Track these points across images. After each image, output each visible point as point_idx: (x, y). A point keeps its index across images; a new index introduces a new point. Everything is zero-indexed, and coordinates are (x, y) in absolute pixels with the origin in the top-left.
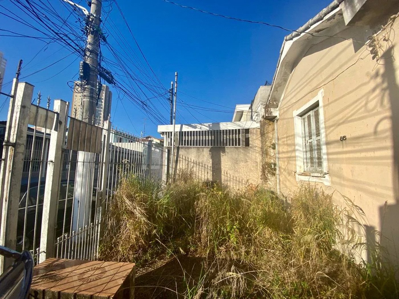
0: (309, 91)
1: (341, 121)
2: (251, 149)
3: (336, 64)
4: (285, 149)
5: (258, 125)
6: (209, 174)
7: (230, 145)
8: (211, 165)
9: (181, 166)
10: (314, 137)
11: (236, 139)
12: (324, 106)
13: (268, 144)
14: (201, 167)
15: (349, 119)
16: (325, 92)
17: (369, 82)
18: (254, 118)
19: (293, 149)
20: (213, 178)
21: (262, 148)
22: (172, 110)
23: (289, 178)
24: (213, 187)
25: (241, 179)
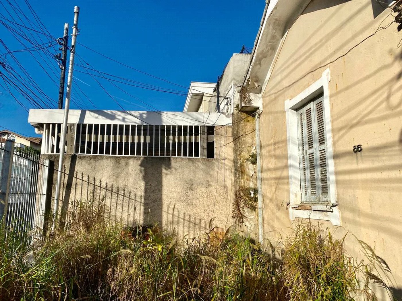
0: (308, 70)
1: (355, 122)
2: (217, 163)
3: (347, 33)
4: (271, 163)
5: (228, 121)
6: (138, 211)
7: (179, 155)
8: (143, 194)
9: (78, 196)
10: (316, 145)
11: (191, 144)
12: (331, 96)
13: (245, 154)
14: (121, 198)
15: (367, 118)
16: (332, 74)
17: (392, 64)
18: (221, 107)
19: (284, 164)
20: (145, 220)
21: (235, 162)
22: (64, 79)
23: (278, 214)
24: (146, 238)
25: (198, 218)
